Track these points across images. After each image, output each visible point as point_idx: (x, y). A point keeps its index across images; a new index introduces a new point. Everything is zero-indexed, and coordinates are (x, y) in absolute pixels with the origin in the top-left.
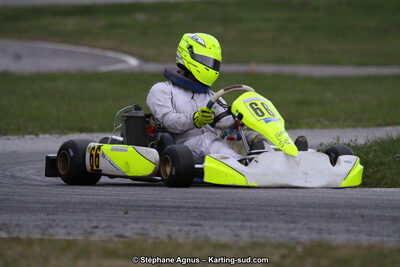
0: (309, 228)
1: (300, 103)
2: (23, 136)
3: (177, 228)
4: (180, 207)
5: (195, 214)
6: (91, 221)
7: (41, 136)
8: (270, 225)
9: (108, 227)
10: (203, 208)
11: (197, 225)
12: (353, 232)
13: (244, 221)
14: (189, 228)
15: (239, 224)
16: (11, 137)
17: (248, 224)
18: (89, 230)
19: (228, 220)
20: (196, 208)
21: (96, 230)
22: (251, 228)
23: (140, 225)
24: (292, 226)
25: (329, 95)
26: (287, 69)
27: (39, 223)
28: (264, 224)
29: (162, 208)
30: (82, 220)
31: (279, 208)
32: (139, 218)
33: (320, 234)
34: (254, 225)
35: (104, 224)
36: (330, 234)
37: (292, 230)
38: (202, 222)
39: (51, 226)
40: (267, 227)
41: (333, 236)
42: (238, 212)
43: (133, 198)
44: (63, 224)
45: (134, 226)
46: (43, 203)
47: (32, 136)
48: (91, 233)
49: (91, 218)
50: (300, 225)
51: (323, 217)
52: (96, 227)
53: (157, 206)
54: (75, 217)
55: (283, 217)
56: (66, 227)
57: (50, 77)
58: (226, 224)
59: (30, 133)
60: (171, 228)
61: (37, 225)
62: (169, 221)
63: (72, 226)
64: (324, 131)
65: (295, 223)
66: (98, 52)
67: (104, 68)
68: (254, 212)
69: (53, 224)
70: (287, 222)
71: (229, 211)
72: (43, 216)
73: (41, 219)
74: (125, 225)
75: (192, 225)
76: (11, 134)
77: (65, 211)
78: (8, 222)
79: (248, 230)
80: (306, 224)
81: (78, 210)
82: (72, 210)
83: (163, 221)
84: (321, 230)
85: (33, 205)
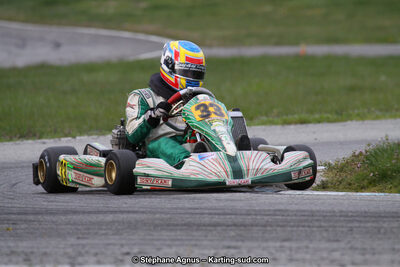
0: (351, 248)
1: (352, 89)
2: (60, 137)
3: (213, 251)
4: (216, 225)
5: (232, 234)
6: (122, 245)
7: (78, 138)
8: (311, 246)
9: (140, 253)
10: (241, 225)
11: (235, 248)
12: (398, 250)
14: (225, 251)
15: (278, 244)
16: (47, 140)
17: (287, 244)
18: (120, 258)
19: (267, 240)
20: (235, 225)
21: (127, 257)
22: (291, 249)
23: (174, 250)
24: (335, 245)
26: (339, 49)
27: (69, 250)
28: (305, 243)
29: (199, 226)
30: (114, 245)
31: (323, 224)
32: (173, 240)
33: (363, 254)
34: (294, 245)
35: (136, 250)
36: (374, 254)
37: (334, 250)
38: (240, 244)
39: (80, 254)
40: (307, 247)
41: (377, 256)
42: (279, 229)
43: (169, 216)
44: (93, 251)
45: (167, 250)
46: (75, 224)
47: (69, 138)
48: (121, 261)
49: (124, 242)
50: (342, 245)
51: (367, 232)
52: (127, 254)
53: (194, 224)
54: (106, 241)
55: (325, 234)
56: (96, 254)
57: (91, 68)
58: (265, 244)
59: (66, 136)
60: (206, 252)
61: (66, 254)
62: (205, 243)
63: (102, 253)
65: (337, 241)
66: (141, 37)
68: (295, 229)
69: (83, 251)
70: (329, 241)
71: (269, 228)
72: (72, 240)
73: (72, 245)
74: (159, 249)
75: (229, 247)
76: (46, 138)
77: (96, 234)
78: (35, 250)
79: (288, 252)
80: (349, 242)
81: (110, 232)
82: (104, 232)
83: (198, 243)
84: (364, 249)
85: (63, 227)
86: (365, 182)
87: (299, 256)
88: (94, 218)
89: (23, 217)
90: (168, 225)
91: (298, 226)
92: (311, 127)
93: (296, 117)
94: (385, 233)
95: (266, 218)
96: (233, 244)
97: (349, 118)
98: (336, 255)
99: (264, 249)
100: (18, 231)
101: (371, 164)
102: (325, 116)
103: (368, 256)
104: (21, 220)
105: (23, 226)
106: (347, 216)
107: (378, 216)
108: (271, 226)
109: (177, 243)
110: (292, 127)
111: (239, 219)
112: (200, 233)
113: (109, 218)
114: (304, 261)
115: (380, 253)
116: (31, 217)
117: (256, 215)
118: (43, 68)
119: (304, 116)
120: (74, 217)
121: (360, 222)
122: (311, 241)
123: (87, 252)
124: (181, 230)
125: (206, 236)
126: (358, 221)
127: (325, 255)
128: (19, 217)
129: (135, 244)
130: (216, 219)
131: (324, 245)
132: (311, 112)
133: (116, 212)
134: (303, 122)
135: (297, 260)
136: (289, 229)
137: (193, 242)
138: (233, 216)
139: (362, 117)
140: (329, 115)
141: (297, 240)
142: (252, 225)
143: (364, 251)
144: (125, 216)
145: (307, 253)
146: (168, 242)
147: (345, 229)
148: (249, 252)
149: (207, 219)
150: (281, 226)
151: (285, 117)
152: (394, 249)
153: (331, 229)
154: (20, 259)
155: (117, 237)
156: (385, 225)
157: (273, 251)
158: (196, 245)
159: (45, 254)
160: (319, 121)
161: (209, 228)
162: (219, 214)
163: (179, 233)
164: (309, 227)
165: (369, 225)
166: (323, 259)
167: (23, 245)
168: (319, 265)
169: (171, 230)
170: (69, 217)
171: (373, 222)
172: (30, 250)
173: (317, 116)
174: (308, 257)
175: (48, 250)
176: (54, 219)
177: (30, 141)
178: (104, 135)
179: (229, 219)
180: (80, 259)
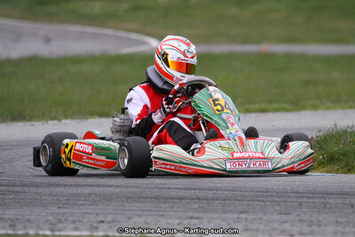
0: (300, 220)
1: (307, 83)
2: (46, 120)
3: (177, 221)
4: (184, 198)
5: (196, 206)
6: (97, 215)
7: (63, 121)
8: (264, 217)
9: (113, 221)
10: (204, 199)
11: (197, 218)
12: (341, 223)
13: (241, 213)
14: (189, 220)
15: (236, 216)
16: (35, 123)
17: (243, 216)
18: (95, 225)
19: (225, 212)
20: (198, 199)
21: (101, 224)
22: (246, 221)
23: (143, 219)
24: (286, 218)
25: (336, 74)
27: (51, 218)
28: (259, 216)
29: (166, 199)
30: (91, 214)
31: (276, 199)
32: (144, 211)
33: (310, 226)
34: (250, 217)
35: (109, 219)
36: (320, 226)
37: (285, 222)
38: (202, 215)
39: (60, 221)
41: (322, 228)
42: (237, 202)
43: (140, 190)
44: (71, 219)
45: (137, 219)
46: (57, 195)
47: (55, 122)
48: (97, 228)
49: (99, 211)
50: (292, 217)
51: (315, 207)
52: (102, 222)
53: (162, 198)
54: (84, 211)
55: (277, 208)
56: (74, 222)
57: (77, 60)
58: (224, 216)
59: (52, 119)
60: (172, 221)
61: (47, 221)
62: (171, 213)
63: (80, 221)
64: (328, 112)
65: (288, 214)
66: (122, 34)
67: (126, 50)
68: (251, 203)
69: (63, 219)
70: (281, 214)
71: (228, 202)
72: (54, 210)
73: (53, 214)
74: (130, 219)
75: (192, 218)
76: (35, 121)
77: (75, 204)
78: (20, 217)
79: (244, 223)
80: (298, 215)
81: (87, 203)
82: (82, 202)
83: (165, 214)
84: (311, 222)
85: (47, 197)
86: (315, 164)
87: (253, 226)
88: (74, 190)
89: (11, 188)
90: (139, 198)
91: (254, 201)
92: (270, 116)
93: (257, 106)
94: (330, 208)
95: (226, 193)
96: (196, 215)
97: (304, 108)
98: (287, 226)
99: (222, 220)
100: (7, 201)
101: (321, 148)
102: (282, 105)
103: (314, 228)
104: (9, 191)
105: (11, 197)
106: (297, 193)
107: (325, 194)
108: (230, 200)
109: (146, 213)
110: (253, 115)
111: (203, 194)
112: (167, 205)
113: (87, 190)
114: (258, 230)
115: (325, 225)
116: (19, 189)
117: (217, 190)
118: (34, 60)
119: (264, 106)
120: (57, 189)
121: (310, 198)
122: (265, 213)
123: (66, 220)
124: (150, 202)
125: (172, 208)
126: (307, 197)
127: (276, 226)
128: (8, 188)
129: (108, 214)
130: (182, 193)
131: (276, 217)
132: (270, 102)
133: (94, 186)
134: (263, 111)
135: (252, 230)
136: (246, 203)
137: (161, 213)
138: (197, 191)
139: (315, 108)
140: (286, 105)
141: (252, 212)
142: (213, 199)
143: (311, 223)
144: (101, 189)
145: (260, 224)
146: (139, 213)
147: (295, 204)
148: (209, 222)
149: (173, 193)
150: (240, 200)
151: (247, 107)
152: (337, 222)
153: (283, 204)
154: (7, 225)
155: (93, 207)
156: (331, 201)
157: (231, 222)
158: (163, 215)
159: (29, 220)
160: (277, 110)
161: (175, 201)
162: (185, 189)
163: (148, 204)
164: (263, 201)
165: (317, 200)
166: (275, 229)
167: (10, 213)
168: (270, 235)
169: (142, 202)
170: (52, 189)
171: (320, 198)
172: (15, 217)
173: (275, 106)
174: (261, 227)
175: (32, 218)
176: (39, 190)
177: (21, 123)
178: (86, 119)
179: (193, 194)
180: (60, 226)
